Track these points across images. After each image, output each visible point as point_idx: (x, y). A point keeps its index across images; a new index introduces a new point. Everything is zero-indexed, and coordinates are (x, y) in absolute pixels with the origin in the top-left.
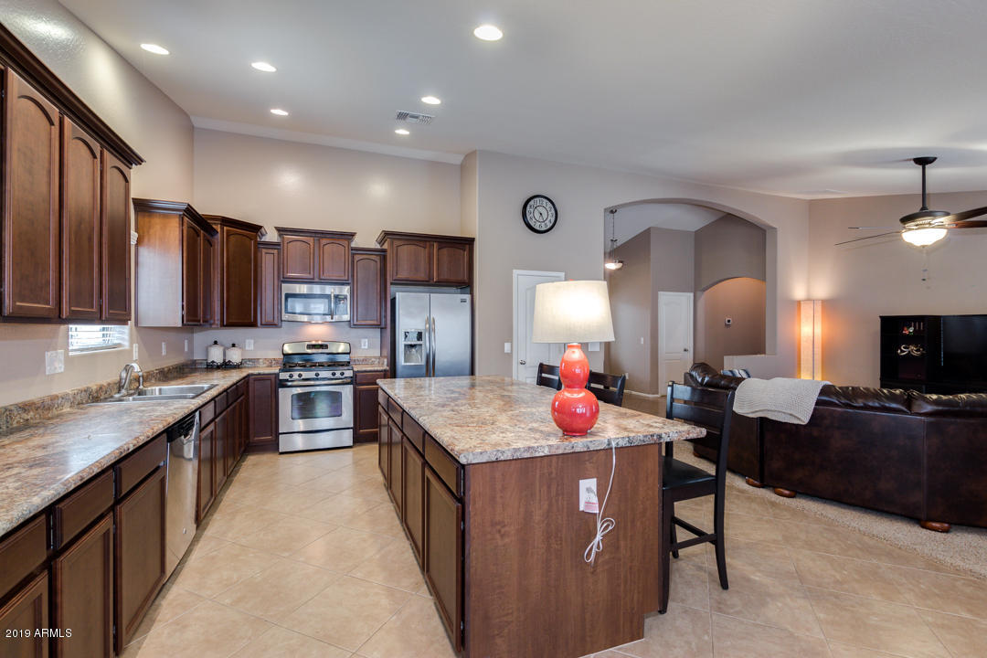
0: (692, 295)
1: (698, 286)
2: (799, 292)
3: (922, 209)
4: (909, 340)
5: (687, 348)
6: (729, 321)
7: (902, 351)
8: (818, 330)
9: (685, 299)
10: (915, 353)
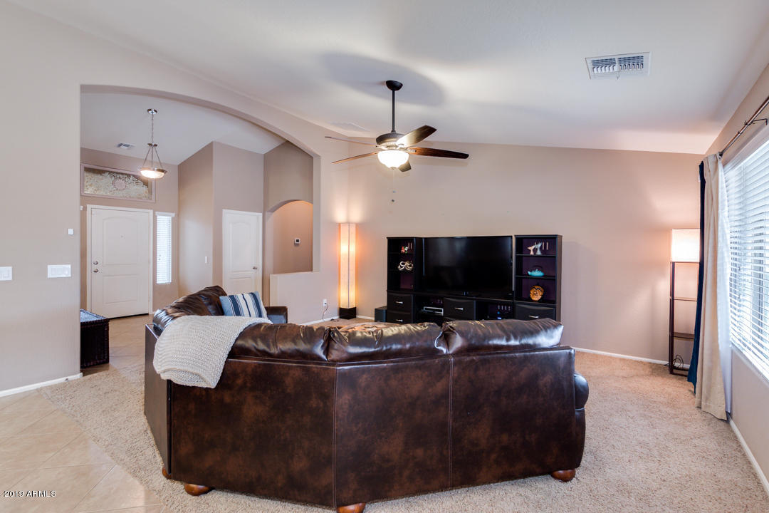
0: (261, 215)
1: (268, 208)
2: (340, 215)
3: (392, 131)
4: (406, 257)
5: (256, 266)
6: (298, 241)
7: (401, 267)
8: (353, 249)
9: (255, 219)
10: (409, 269)
